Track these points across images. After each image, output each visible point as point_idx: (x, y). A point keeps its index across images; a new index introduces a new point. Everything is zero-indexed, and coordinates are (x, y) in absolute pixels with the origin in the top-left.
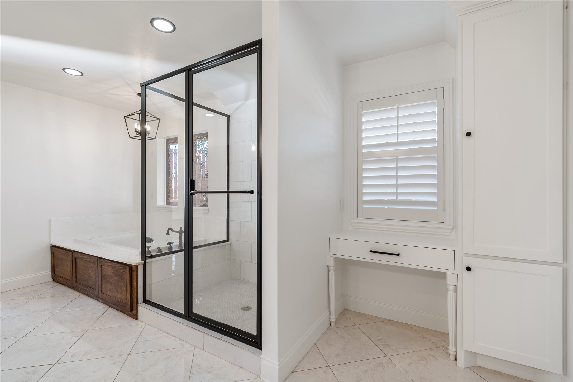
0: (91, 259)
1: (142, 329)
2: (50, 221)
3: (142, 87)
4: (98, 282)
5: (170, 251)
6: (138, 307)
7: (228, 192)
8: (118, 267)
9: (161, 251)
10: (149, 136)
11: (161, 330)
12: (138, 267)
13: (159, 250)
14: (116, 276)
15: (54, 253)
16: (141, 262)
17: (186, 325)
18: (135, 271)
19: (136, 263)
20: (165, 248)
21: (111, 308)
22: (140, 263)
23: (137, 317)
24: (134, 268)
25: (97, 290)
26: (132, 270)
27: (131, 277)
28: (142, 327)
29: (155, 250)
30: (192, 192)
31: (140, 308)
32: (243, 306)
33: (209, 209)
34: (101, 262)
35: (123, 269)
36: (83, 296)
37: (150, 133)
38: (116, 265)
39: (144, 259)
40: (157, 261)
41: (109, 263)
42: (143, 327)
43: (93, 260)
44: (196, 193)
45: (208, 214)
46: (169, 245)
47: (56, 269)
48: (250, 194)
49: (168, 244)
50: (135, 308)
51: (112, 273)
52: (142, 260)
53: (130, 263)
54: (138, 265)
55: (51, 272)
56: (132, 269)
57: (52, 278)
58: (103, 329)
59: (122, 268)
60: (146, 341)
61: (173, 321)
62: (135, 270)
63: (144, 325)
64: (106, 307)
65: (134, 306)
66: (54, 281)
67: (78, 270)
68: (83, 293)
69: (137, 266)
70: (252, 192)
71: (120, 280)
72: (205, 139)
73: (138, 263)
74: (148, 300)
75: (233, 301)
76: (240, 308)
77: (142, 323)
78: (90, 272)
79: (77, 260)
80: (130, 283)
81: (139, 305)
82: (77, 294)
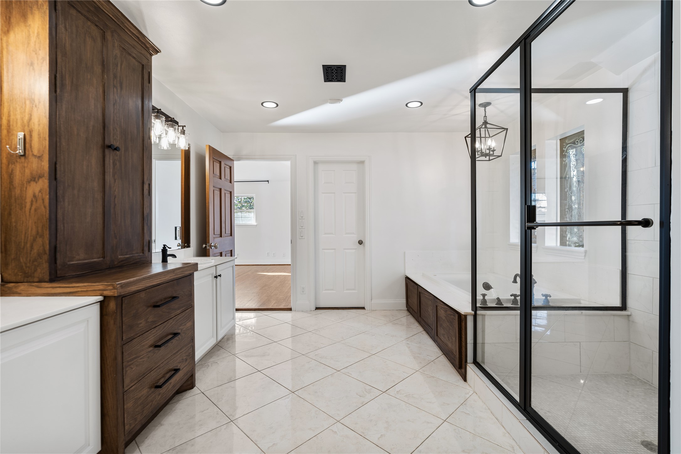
0: (430, 296)
1: (468, 396)
2: (405, 253)
3: (472, 92)
4: (434, 322)
5: (514, 305)
6: (466, 367)
7: (625, 223)
8: (449, 312)
9: (501, 304)
10: (493, 154)
11: (489, 409)
12: (467, 317)
13: (498, 301)
14: (448, 321)
15: (407, 284)
16: (471, 313)
17: (519, 421)
18: (464, 322)
19: (465, 313)
20: (508, 300)
21: (444, 355)
22: (469, 313)
23: (466, 378)
24: (463, 317)
25: (433, 330)
26: (461, 320)
27: (460, 327)
28: (468, 394)
29: (494, 300)
30: (531, 224)
31: (468, 368)
32: (649, 440)
33: (586, 252)
34: (436, 302)
35: (453, 315)
36: (424, 332)
37: (495, 150)
38: (447, 309)
39: (475, 310)
40: (492, 315)
41: (442, 305)
42: (470, 394)
43: (430, 298)
44: (537, 226)
45: (584, 259)
46: (513, 298)
47: (409, 300)
48: (640, 227)
49: (511, 296)
50: (463, 366)
51: (444, 316)
52: (472, 310)
53: (459, 310)
54: (467, 315)
55: (405, 301)
56: (461, 318)
57: (406, 307)
58: (430, 376)
59: (452, 313)
60: (468, 414)
61: (503, 406)
62: (464, 320)
63: (472, 392)
64: (439, 353)
65: (463, 363)
66: (408, 310)
67: (421, 305)
68: (425, 330)
69: (465, 316)
70: (646, 223)
71: (451, 327)
72: (581, 142)
73: (467, 313)
74: (478, 363)
75: (625, 420)
76: (640, 440)
77: (470, 389)
78: (429, 310)
79: (421, 294)
80: (459, 334)
81: (468, 364)
82: (420, 329)
